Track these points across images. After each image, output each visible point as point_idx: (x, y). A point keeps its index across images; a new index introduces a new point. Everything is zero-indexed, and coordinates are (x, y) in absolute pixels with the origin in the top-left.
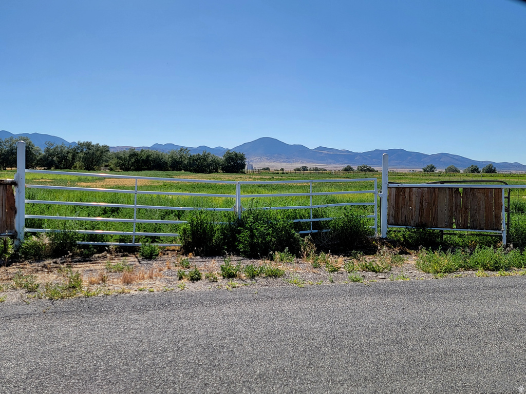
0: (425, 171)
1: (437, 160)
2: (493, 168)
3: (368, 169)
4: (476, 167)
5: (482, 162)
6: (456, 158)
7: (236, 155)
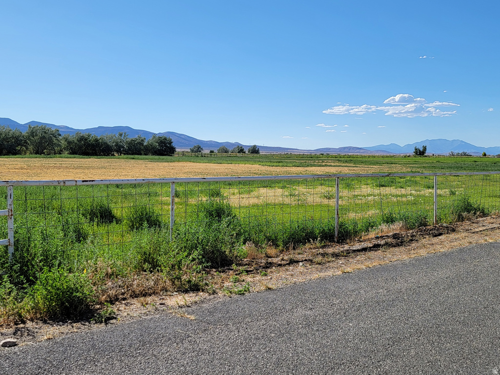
0: (192, 151)
2: (257, 149)
4: (242, 148)
5: (207, 141)
6: (183, 137)
7: (165, 139)
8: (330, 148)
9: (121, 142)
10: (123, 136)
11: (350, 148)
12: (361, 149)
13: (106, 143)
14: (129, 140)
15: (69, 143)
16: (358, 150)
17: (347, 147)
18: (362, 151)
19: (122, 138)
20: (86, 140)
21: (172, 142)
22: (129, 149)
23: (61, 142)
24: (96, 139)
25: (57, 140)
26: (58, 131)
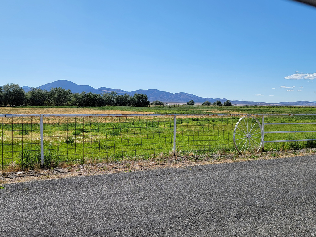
0: (188, 104)
1: (178, 97)
2: (230, 103)
3: (160, 103)
4: (220, 102)
5: (205, 98)
6: (190, 95)
7: (142, 96)
8: (289, 102)
9: (112, 98)
10: (114, 94)
11: (303, 102)
12: (311, 102)
13: (102, 98)
14: (118, 96)
15: (77, 98)
16: (309, 104)
17: (301, 102)
18: (311, 104)
19: (113, 95)
20: (88, 96)
21: (147, 98)
22: (117, 102)
23: (71, 98)
24: (94, 96)
25: (69, 97)
26: (70, 91)
